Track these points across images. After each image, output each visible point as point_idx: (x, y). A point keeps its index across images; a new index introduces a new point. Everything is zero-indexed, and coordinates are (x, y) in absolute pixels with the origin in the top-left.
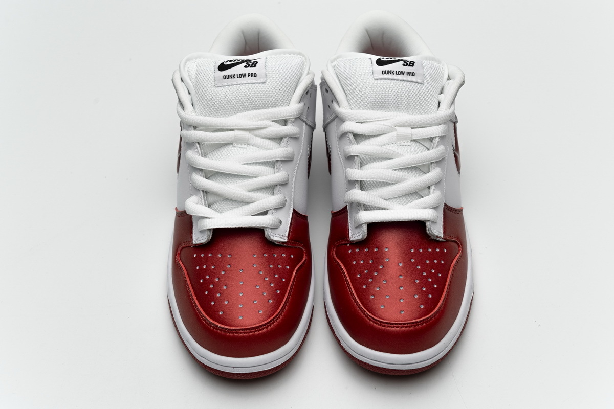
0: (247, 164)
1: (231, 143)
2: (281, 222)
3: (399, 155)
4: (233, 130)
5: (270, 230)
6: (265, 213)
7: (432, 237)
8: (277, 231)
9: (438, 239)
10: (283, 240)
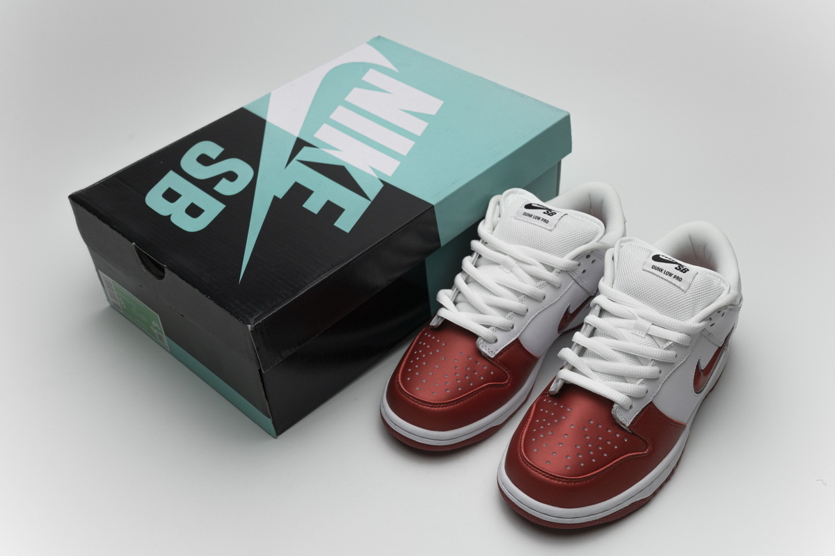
0: (500, 285)
1: (498, 264)
2: (496, 341)
3: (624, 339)
4: (506, 254)
5: (482, 341)
6: (488, 327)
7: (617, 421)
8: (488, 346)
9: (622, 426)
10: (490, 355)
